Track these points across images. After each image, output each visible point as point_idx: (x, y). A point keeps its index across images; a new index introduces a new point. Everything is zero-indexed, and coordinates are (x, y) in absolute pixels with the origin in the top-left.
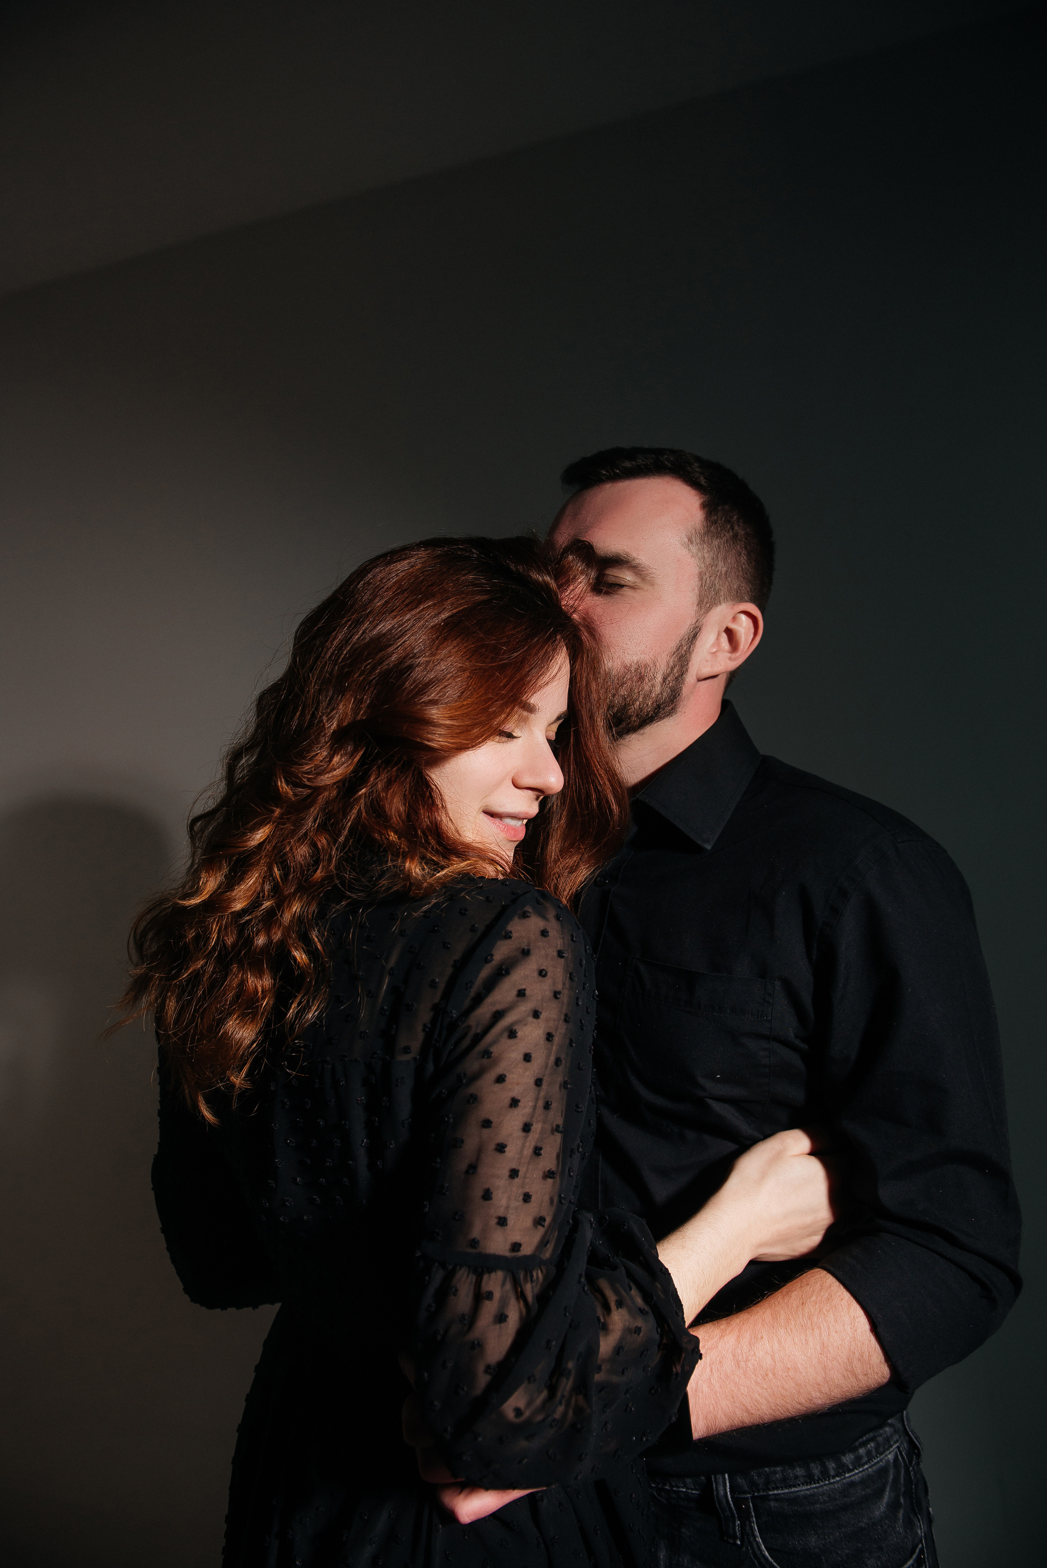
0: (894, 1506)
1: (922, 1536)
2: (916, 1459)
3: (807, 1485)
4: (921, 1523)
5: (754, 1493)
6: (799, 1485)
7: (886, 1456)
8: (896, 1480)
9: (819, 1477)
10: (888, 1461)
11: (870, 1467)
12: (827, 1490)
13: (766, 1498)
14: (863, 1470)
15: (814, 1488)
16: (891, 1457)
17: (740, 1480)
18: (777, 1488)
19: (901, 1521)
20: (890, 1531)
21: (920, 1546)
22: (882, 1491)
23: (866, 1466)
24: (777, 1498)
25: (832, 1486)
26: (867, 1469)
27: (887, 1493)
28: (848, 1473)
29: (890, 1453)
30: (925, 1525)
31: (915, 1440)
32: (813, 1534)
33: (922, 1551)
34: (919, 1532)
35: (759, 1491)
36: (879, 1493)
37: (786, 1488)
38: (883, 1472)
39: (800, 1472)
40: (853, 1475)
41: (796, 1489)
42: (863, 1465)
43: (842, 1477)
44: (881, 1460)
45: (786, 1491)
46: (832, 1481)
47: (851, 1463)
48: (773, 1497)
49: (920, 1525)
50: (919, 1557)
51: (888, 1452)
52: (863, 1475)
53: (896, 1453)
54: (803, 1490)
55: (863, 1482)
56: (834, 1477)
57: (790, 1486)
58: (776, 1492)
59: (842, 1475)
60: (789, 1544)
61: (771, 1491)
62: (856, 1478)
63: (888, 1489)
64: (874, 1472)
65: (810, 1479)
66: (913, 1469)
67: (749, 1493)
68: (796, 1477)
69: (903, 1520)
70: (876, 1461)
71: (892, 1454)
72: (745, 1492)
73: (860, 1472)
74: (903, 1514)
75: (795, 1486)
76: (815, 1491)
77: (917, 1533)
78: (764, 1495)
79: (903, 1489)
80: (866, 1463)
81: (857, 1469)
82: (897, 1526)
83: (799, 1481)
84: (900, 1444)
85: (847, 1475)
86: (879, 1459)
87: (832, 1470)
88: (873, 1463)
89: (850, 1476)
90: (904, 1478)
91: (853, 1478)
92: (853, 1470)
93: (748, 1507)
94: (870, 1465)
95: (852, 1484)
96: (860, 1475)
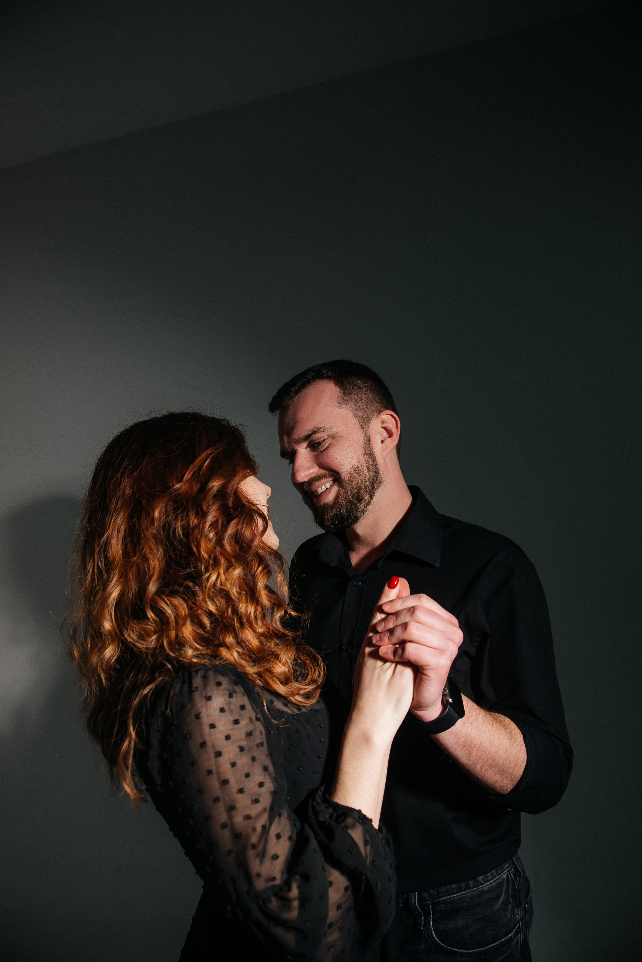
0: (506, 903)
1: (519, 919)
2: (519, 878)
3: (459, 893)
4: (519, 912)
5: (432, 901)
6: (455, 893)
7: (502, 875)
8: (507, 889)
9: (465, 888)
10: (503, 879)
11: (493, 882)
12: (469, 895)
13: (438, 903)
14: (490, 884)
15: (462, 894)
16: (505, 876)
17: (425, 894)
18: (444, 896)
19: (510, 911)
20: (503, 916)
21: (518, 924)
22: (500, 895)
23: (491, 881)
24: (444, 902)
25: (471, 893)
26: (492, 883)
27: (503, 897)
28: (481, 886)
29: (504, 874)
30: (522, 913)
31: (518, 867)
32: (461, 919)
33: (519, 927)
34: (518, 917)
35: (435, 900)
36: (498, 897)
37: (448, 895)
38: (500, 884)
39: (454, 886)
40: (484, 887)
41: (453, 896)
42: (490, 881)
43: (478, 888)
44: (499, 878)
45: (449, 897)
46: (472, 890)
47: (482, 880)
48: (442, 901)
49: (519, 913)
50: (517, 930)
51: (503, 873)
52: (489, 887)
53: (508, 874)
54: (457, 896)
55: (490, 891)
56: (473, 888)
57: (450, 894)
58: (443, 898)
59: (477, 887)
60: (448, 926)
61: (441, 898)
62: (486, 888)
63: (503, 894)
64: (496, 885)
65: (460, 890)
66: (517, 883)
67: (430, 901)
68: (453, 889)
69: (511, 910)
70: (496, 878)
71: (505, 874)
72: (428, 901)
73: (488, 885)
74: (511, 907)
75: (453, 894)
76: (463, 896)
77: (516, 918)
78: (437, 901)
79: (511, 894)
80: (491, 880)
81: (486, 883)
82: (507, 914)
83: (455, 891)
84: (510, 869)
85: (480, 887)
86: (498, 877)
87: (471, 884)
88: (495, 880)
89: (482, 887)
90: (512, 888)
91: (484, 888)
92: (483, 884)
93: (429, 909)
94: (493, 880)
95: (483, 892)
96: (488, 886)
